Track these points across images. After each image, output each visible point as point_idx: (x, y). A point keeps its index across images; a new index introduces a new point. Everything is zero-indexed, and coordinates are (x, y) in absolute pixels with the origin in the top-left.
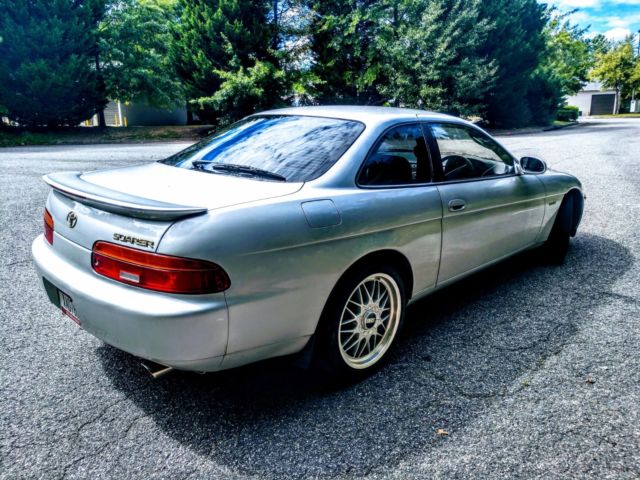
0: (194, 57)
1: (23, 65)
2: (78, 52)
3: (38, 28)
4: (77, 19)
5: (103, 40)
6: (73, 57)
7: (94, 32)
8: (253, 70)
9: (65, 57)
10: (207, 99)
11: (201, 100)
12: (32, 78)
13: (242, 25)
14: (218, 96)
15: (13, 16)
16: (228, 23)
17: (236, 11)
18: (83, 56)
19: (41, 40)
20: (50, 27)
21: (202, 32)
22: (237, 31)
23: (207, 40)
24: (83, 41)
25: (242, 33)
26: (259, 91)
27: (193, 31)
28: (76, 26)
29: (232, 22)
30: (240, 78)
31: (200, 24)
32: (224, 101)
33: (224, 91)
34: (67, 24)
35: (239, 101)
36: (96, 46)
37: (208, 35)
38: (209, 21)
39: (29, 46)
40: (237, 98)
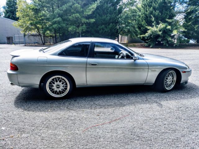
0: (142, 23)
1: (99, 27)
2: (112, 23)
3: (104, 17)
4: (114, 14)
5: (120, 19)
6: (111, 24)
7: (117, 17)
8: (159, 26)
9: (109, 24)
10: (143, 35)
11: (141, 36)
12: (100, 30)
13: (159, 12)
14: (147, 35)
15: (99, 14)
16: (154, 12)
17: (158, 7)
18: (114, 24)
19: (104, 20)
20: (107, 17)
21: (146, 15)
22: (157, 14)
23: (147, 17)
24: (114, 20)
25: (159, 14)
26: (160, 33)
27: (143, 15)
28: (113, 16)
29: (155, 11)
30: (154, 29)
31: (146, 12)
32: (149, 36)
33: (149, 33)
34: (111, 16)
35: (153, 36)
36: (118, 21)
37: (148, 16)
38: (148, 11)
39: (101, 22)
40: (153, 35)
